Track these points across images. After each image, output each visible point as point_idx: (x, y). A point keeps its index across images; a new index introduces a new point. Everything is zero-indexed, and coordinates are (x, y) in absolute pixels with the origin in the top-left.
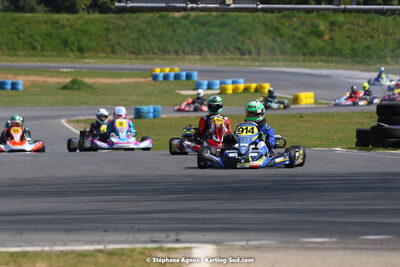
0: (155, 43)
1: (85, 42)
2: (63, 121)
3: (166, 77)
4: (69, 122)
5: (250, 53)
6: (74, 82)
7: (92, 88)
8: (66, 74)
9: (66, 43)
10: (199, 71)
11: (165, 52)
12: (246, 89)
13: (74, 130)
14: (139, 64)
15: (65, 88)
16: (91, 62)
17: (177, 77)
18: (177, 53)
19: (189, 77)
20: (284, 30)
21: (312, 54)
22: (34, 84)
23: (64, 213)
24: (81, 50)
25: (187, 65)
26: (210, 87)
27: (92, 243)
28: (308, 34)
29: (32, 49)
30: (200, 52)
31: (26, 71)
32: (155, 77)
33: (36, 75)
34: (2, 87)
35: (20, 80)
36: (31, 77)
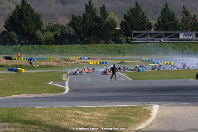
0: (143, 51)
1: (124, 51)
3: (146, 61)
5: (168, 54)
6: (121, 62)
7: (127, 64)
8: (119, 60)
9: (119, 52)
10: (155, 59)
11: (146, 54)
12: (167, 64)
14: (138, 57)
15: (119, 63)
16: (126, 57)
17: (149, 60)
18: (149, 54)
19: (152, 60)
20: (177, 48)
21: (184, 54)
23: (120, 96)
24: (123, 54)
25: (151, 57)
26: (157, 63)
27: (126, 104)
28: (184, 49)
29: (111, 53)
30: (155, 54)
31: (109, 59)
32: (143, 61)
33: (112, 60)
34: (103, 63)
35: (108, 62)
36: (110, 61)
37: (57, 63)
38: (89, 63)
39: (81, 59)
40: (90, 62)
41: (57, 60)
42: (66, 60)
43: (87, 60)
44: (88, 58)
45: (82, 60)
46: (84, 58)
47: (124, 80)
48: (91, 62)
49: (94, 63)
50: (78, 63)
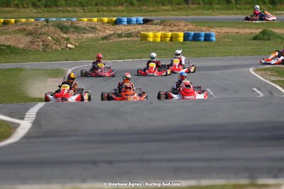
2: (251, 70)
4: (256, 71)
6: (264, 33)
8: (257, 26)
13: (260, 78)
15: (255, 38)
22: (227, 35)
24: (273, 2)
29: (227, 2)
31: (221, 23)
33: (229, 27)
34: (196, 38)
35: (213, 32)
36: (225, 30)
37: (29, 39)
38: (145, 38)
39: (118, 22)
40: (151, 34)
41: (30, 28)
42: (63, 29)
43: (140, 28)
44: (146, 21)
45: (122, 28)
46: (129, 22)
47: (262, 95)
48: (154, 34)
49: (164, 37)
50: (105, 38)
